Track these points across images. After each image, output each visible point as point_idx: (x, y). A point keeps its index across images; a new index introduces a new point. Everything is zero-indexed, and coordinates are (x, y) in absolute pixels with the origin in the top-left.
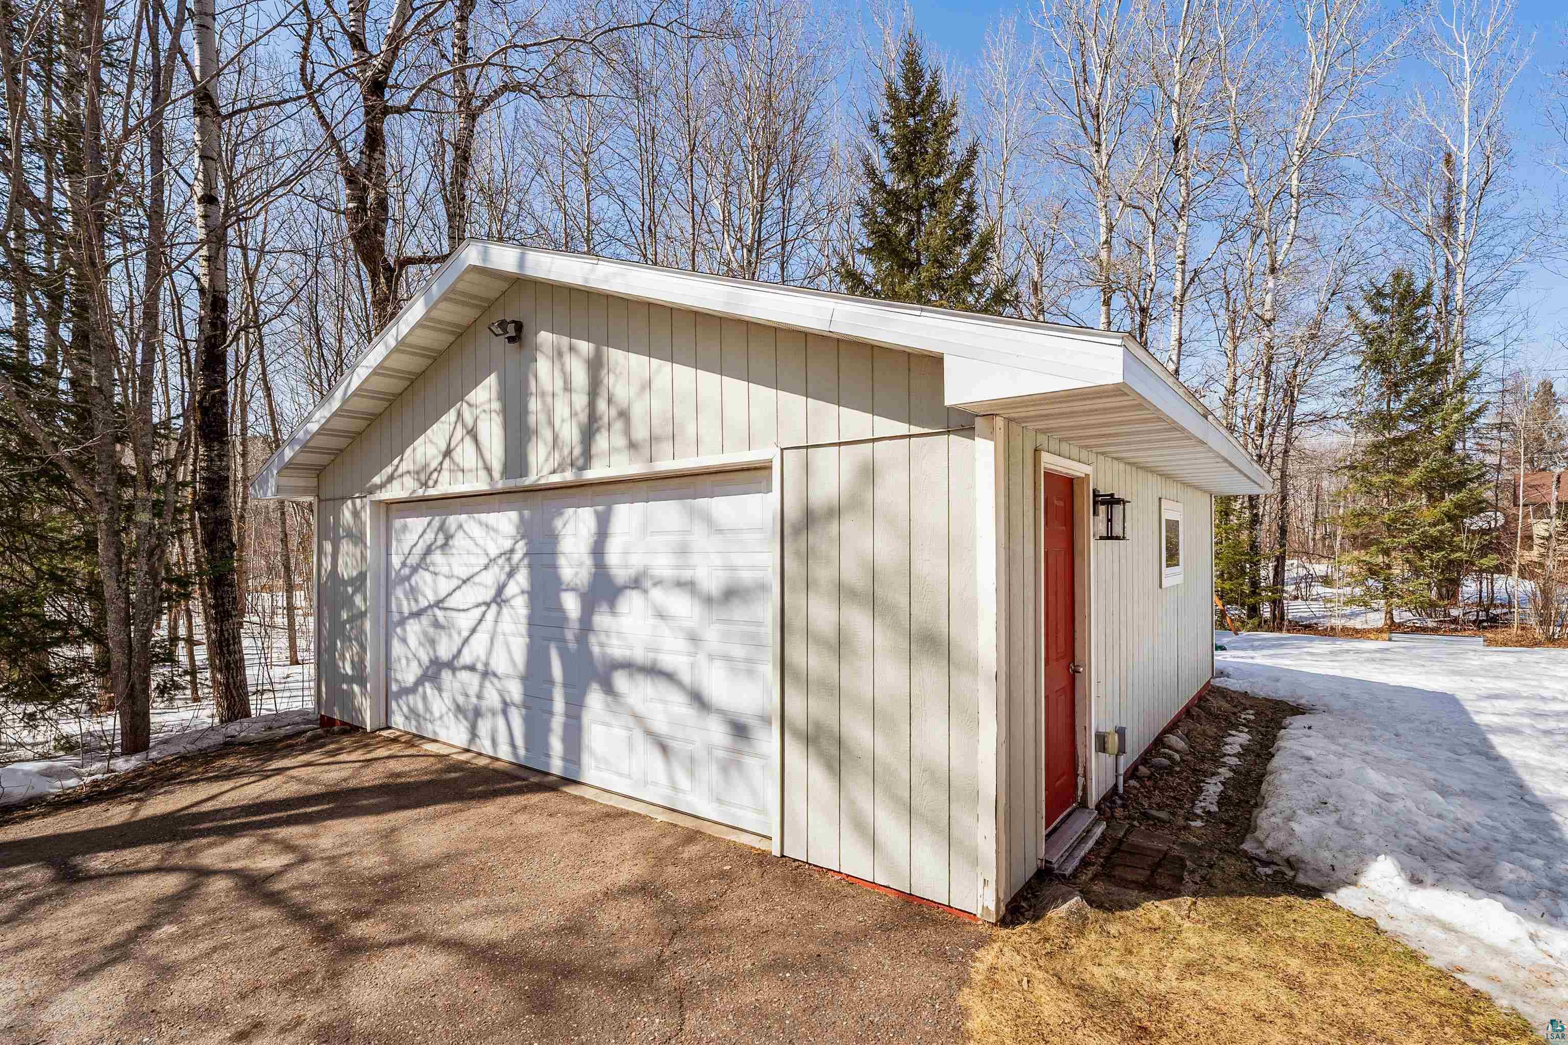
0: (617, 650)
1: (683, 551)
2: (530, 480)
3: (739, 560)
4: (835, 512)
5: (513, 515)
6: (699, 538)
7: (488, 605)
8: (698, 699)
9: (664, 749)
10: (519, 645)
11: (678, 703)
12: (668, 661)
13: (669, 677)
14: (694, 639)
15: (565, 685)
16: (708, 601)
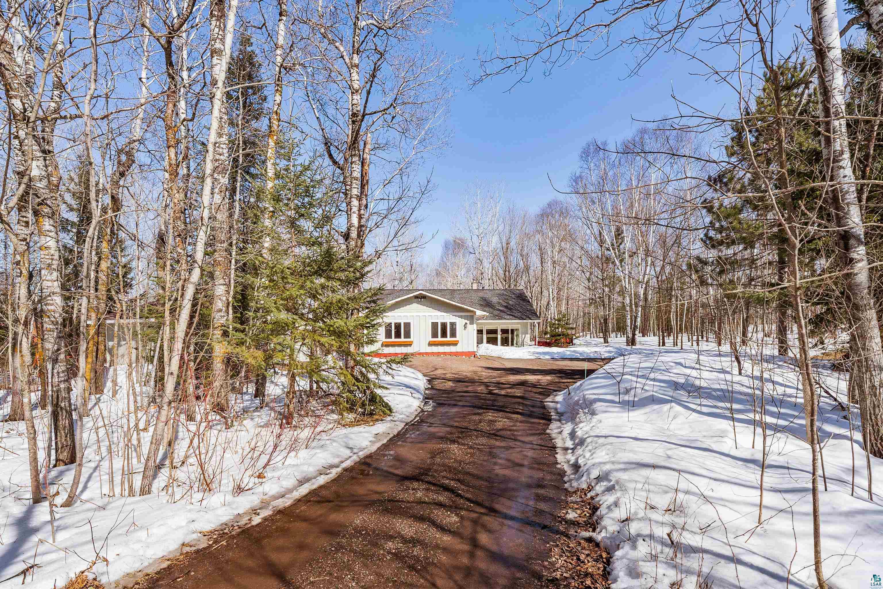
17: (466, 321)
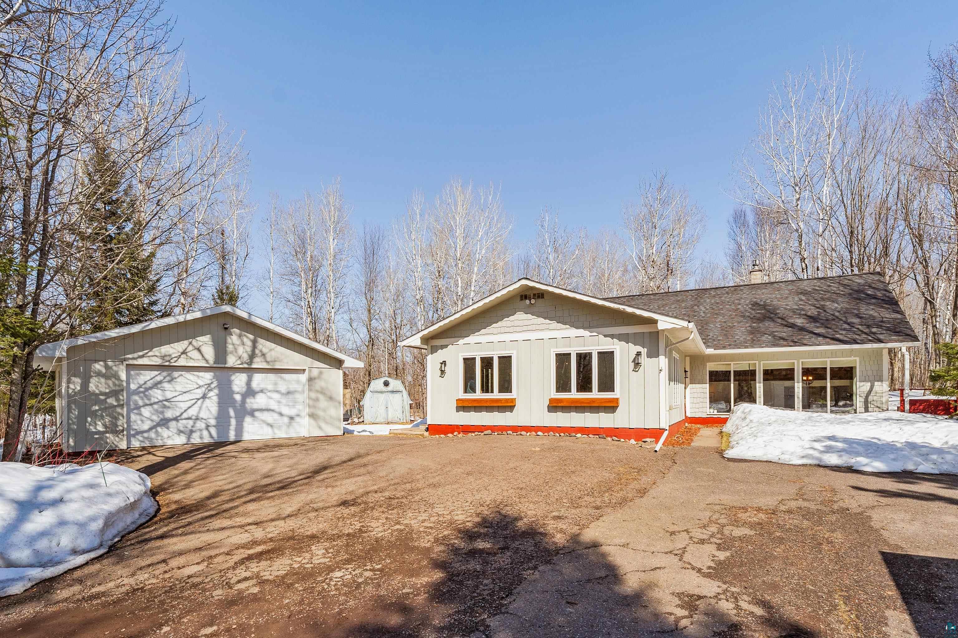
0: (255, 406)
1: (276, 384)
2: (226, 366)
3: (291, 387)
4: (315, 379)
5: (212, 374)
6: (280, 382)
7: (198, 399)
8: (281, 414)
9: (271, 426)
10: (214, 409)
11: (276, 416)
12: (272, 408)
13: (273, 411)
14: (279, 402)
15: (236, 417)
16: (283, 394)
17: (639, 348)
